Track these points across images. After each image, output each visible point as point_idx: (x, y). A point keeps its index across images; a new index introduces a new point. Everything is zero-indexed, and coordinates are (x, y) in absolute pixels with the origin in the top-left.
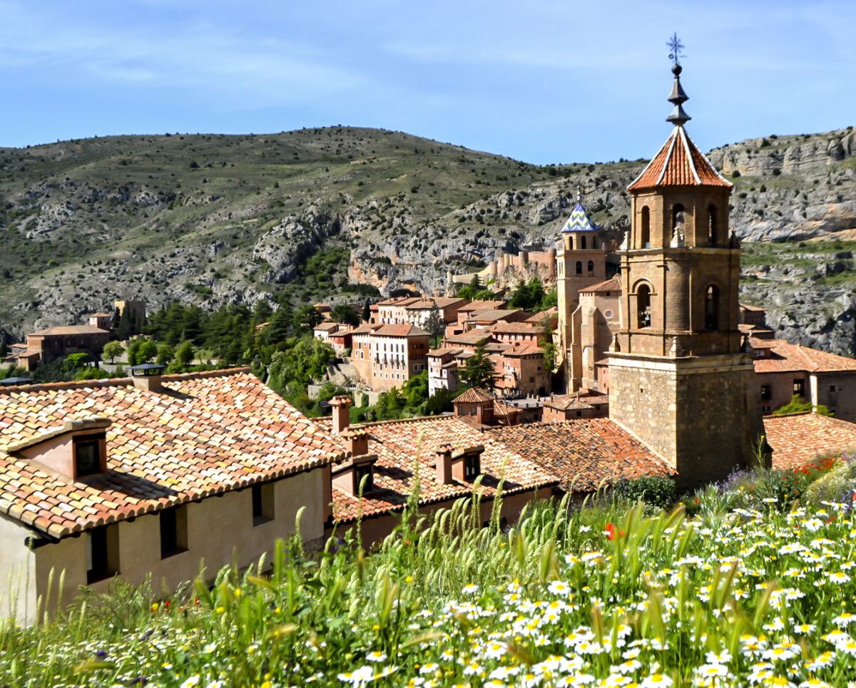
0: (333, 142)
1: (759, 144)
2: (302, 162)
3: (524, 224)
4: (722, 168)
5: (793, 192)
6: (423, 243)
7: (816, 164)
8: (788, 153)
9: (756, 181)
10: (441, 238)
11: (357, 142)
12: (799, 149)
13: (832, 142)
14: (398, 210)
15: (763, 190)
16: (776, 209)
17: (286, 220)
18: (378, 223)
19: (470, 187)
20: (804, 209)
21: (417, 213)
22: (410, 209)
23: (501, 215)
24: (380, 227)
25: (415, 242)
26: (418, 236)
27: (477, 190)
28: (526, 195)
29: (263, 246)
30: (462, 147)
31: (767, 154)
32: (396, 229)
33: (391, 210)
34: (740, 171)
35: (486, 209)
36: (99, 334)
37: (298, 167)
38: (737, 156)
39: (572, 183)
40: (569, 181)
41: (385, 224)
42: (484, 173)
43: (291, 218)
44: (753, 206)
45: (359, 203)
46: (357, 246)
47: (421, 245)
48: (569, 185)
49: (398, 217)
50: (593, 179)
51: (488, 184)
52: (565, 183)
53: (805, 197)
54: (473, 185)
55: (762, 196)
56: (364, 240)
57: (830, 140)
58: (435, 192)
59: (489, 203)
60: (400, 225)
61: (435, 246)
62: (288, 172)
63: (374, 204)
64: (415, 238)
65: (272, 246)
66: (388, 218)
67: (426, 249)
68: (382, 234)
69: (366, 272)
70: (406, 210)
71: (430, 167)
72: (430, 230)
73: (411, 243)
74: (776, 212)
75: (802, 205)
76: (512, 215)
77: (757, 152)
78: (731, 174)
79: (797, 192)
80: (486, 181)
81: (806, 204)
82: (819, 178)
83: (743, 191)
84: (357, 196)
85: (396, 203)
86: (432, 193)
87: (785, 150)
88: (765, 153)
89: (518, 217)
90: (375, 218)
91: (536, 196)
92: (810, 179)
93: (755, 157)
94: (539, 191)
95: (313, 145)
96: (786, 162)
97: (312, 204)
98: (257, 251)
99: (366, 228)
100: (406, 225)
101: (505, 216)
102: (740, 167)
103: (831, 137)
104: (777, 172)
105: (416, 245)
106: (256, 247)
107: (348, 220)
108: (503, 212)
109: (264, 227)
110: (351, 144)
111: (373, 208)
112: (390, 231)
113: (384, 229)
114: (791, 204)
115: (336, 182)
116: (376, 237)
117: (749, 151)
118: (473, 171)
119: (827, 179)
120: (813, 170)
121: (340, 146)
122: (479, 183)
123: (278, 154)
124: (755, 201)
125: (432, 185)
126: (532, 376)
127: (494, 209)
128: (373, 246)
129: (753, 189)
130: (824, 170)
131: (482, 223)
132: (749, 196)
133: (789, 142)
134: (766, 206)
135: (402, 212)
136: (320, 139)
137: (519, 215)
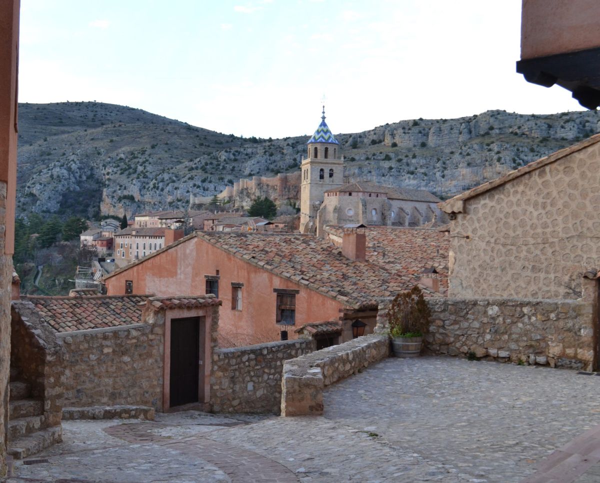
0: (90, 113)
1: (411, 124)
2: (66, 125)
4: (384, 141)
5: (435, 159)
6: (161, 185)
7: (452, 140)
8: (432, 130)
9: (409, 150)
10: (174, 182)
11: (108, 113)
12: (440, 128)
13: (463, 124)
14: (141, 161)
15: (414, 157)
16: (422, 171)
17: (53, 165)
18: (126, 170)
19: (196, 147)
20: (443, 172)
21: (155, 163)
22: (151, 160)
23: (221, 167)
24: (127, 172)
25: (154, 184)
26: (156, 180)
27: (200, 150)
28: (239, 153)
29: (34, 184)
30: (186, 123)
31: (417, 131)
32: (139, 174)
33: (136, 160)
34: (397, 143)
35: (209, 162)
37: (62, 128)
38: (395, 132)
39: (274, 146)
40: (271, 145)
41: (131, 170)
43: (57, 163)
44: (406, 168)
45: (110, 155)
46: (108, 185)
47: (158, 187)
49: (141, 165)
50: (290, 143)
51: (209, 146)
52: (269, 146)
53: (444, 163)
54: (197, 146)
55: (414, 161)
56: (114, 182)
57: (461, 124)
58: (169, 149)
59: (211, 158)
60: (142, 172)
61: (169, 188)
62: (54, 131)
63: (122, 156)
64: (154, 181)
65: (41, 184)
66: (133, 166)
67: (162, 190)
68: (128, 178)
69: (114, 206)
70: (147, 161)
71: (165, 131)
72: (166, 176)
73: (151, 185)
74: (423, 173)
75: (441, 169)
76: (229, 167)
77: (409, 129)
78: (390, 144)
79: (439, 160)
80: (207, 144)
81: (445, 168)
82: (454, 150)
83: (400, 157)
84: (108, 151)
85: (139, 156)
86: (166, 149)
87: (430, 129)
88: (416, 130)
89: (233, 169)
90: (122, 165)
91: (247, 154)
92: (447, 151)
93: (409, 133)
94: (249, 151)
95: (74, 113)
96: (430, 137)
97: (73, 154)
98: (29, 187)
99: (116, 173)
100: (147, 172)
101: (224, 168)
102: (397, 140)
103: (462, 121)
104: (423, 145)
105: (154, 187)
106: (28, 184)
107: (101, 168)
108: (222, 164)
109: (34, 170)
110: (104, 116)
111: (121, 159)
112: (135, 176)
113: (130, 174)
114: (434, 168)
115: (92, 139)
116: (123, 180)
117: (404, 128)
118: (198, 136)
119: (460, 151)
120: (450, 144)
121: (95, 116)
122: (202, 145)
123: (47, 118)
124: (408, 165)
125: (167, 144)
127: (215, 162)
128: (121, 186)
129: (407, 156)
130: (457, 144)
131: (206, 172)
132: (405, 160)
133: (432, 124)
134: (416, 169)
135: (144, 162)
136: (79, 110)
137: (234, 167)
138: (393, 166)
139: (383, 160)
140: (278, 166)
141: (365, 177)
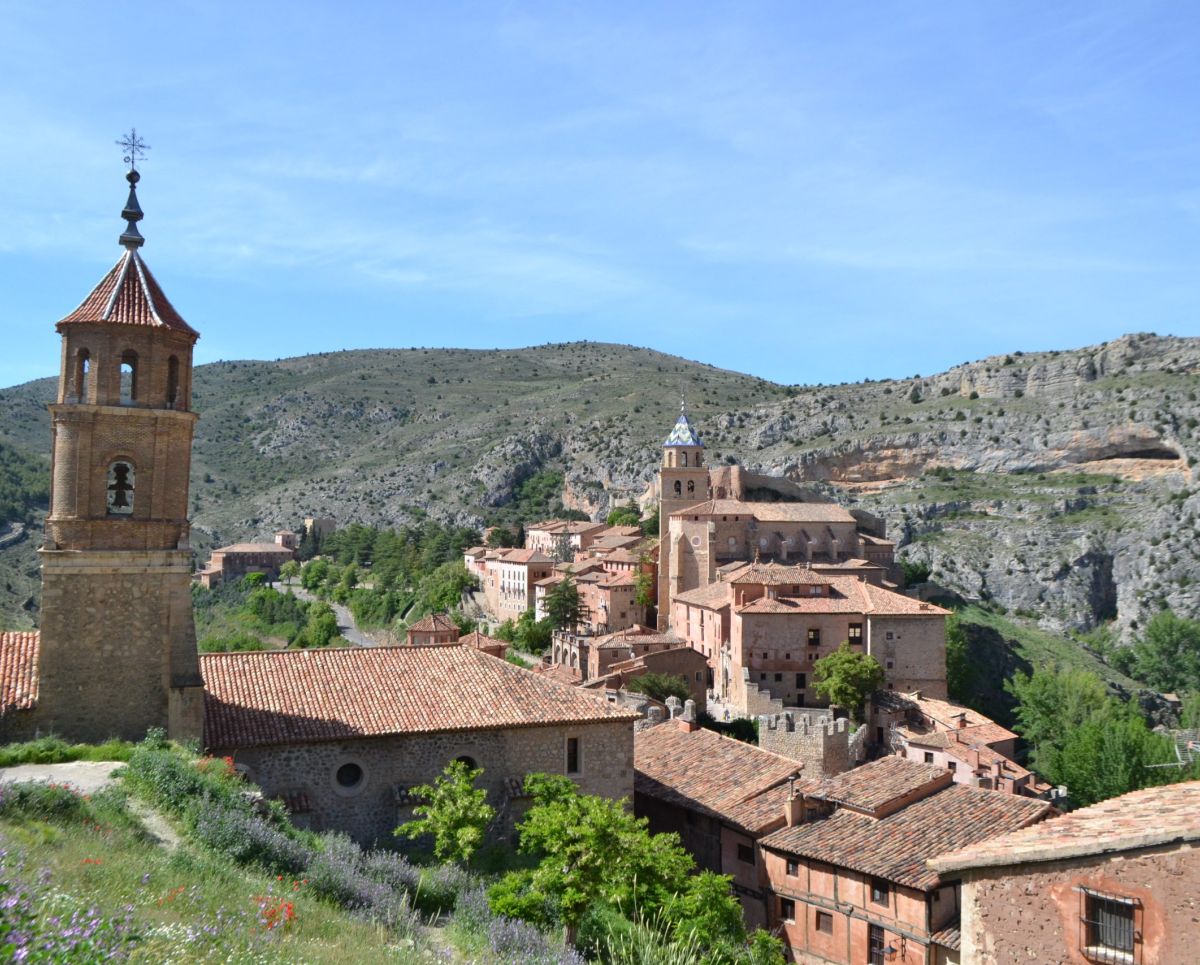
0: (575, 358)
1: (1002, 362)
2: (541, 379)
3: (742, 449)
4: (960, 389)
5: (1034, 417)
6: (636, 467)
7: (1063, 385)
8: (1033, 372)
9: (995, 403)
10: (654, 461)
11: (600, 358)
12: (1045, 367)
13: (1082, 359)
14: (617, 431)
15: (1001, 414)
16: (1014, 436)
17: (508, 439)
18: (596, 445)
19: (698, 407)
20: (1045, 436)
21: (636, 434)
22: (630, 430)
23: (720, 438)
24: (597, 449)
25: (628, 465)
26: (631, 459)
27: (704, 410)
28: (747, 416)
29: (482, 467)
30: (710, 365)
31: (1009, 373)
32: (611, 451)
33: (611, 430)
34: (979, 392)
35: (704, 431)
36: (282, 553)
37: (535, 384)
38: (976, 375)
39: (797, 403)
40: (794, 402)
41: (602, 446)
42: (715, 393)
43: (513, 437)
44: (988, 432)
45: (582, 423)
46: (571, 468)
47: (633, 469)
48: (794, 405)
49: (616, 438)
50: (819, 399)
51: (717, 405)
52: (790, 404)
53: (1048, 423)
54: (700, 405)
55: (1000, 420)
56: (579, 462)
57: (1080, 358)
58: (659, 412)
60: (616, 448)
61: (647, 471)
62: (523, 389)
63: (597, 424)
64: (629, 461)
65: (489, 467)
66: (606, 439)
67: (638, 473)
68: (597, 456)
69: (577, 497)
70: (625, 430)
71: (660, 384)
72: (644, 453)
73: (624, 467)
74: (1014, 440)
75: (1043, 432)
76: (731, 437)
77: (997, 371)
78: (969, 395)
79: (1039, 417)
80: (715, 401)
81: (1048, 430)
82: (1065, 401)
83: (979, 415)
84: (582, 416)
85: (617, 423)
86: (655, 412)
87: (1029, 369)
88: (1006, 371)
89: (737, 440)
90: (593, 438)
91: (759, 418)
92: (1054, 402)
93: (995, 377)
94: (762, 412)
95: (555, 361)
96: (1029, 383)
97: (537, 423)
98: (476, 472)
99: (583, 450)
100: (622, 447)
101: (724, 439)
102: (979, 388)
103: (1081, 354)
104: (1019, 394)
105: (628, 469)
106: (475, 468)
107: (569, 441)
108: (721, 434)
109: (487, 447)
110: (594, 361)
111: (595, 428)
112: (606, 453)
113: (600, 451)
114: (1031, 430)
115: (564, 400)
116: (590, 459)
117: (988, 370)
118: (705, 390)
119: (1073, 402)
120: (1059, 392)
121: (581, 362)
122: (708, 403)
123: (517, 370)
124: (991, 426)
125: (658, 404)
126: (624, 611)
127: (713, 431)
128: (586, 469)
129: (990, 413)
130: (1072, 392)
132: (985, 421)
133: (1035, 360)
134: (1003, 433)
135: (621, 433)
136: (562, 355)
137: (738, 438)
138: (967, 430)
139: (954, 420)
140: (800, 434)
141: (923, 448)
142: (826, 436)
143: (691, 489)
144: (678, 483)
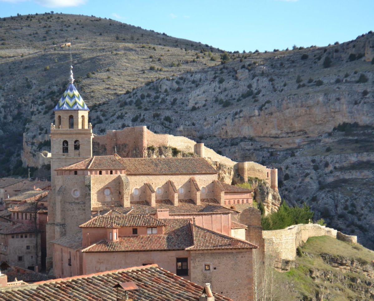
3: (178, 110)
4: (364, 55)
11: (65, 28)
19: (144, 72)
23: (160, 100)
28: (184, 80)
30: (164, 34)
35: (146, 94)
39: (227, 68)
40: (224, 68)
42: (159, 60)
45: (42, 88)
46: (29, 129)
48: (225, 71)
51: (161, 70)
56: (35, 124)
58: (109, 78)
59: (150, 89)
69: (34, 156)
76: (169, 99)
78: (371, 60)
89: (174, 102)
91: (194, 82)
99: (40, 112)
101: (164, 101)
107: (30, 105)
108: (162, 96)
111: (51, 93)
118: (151, 57)
121: (47, 33)
122: (153, 69)
126: (21, 255)
128: (41, 129)
131: (140, 108)
136: (29, 26)
137: (175, 100)
138: (369, 90)
139: (357, 82)
140: (229, 96)
141: (332, 106)
142: (251, 97)
143: (77, 147)
144: (65, 142)
